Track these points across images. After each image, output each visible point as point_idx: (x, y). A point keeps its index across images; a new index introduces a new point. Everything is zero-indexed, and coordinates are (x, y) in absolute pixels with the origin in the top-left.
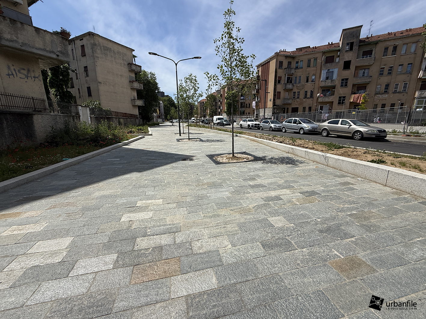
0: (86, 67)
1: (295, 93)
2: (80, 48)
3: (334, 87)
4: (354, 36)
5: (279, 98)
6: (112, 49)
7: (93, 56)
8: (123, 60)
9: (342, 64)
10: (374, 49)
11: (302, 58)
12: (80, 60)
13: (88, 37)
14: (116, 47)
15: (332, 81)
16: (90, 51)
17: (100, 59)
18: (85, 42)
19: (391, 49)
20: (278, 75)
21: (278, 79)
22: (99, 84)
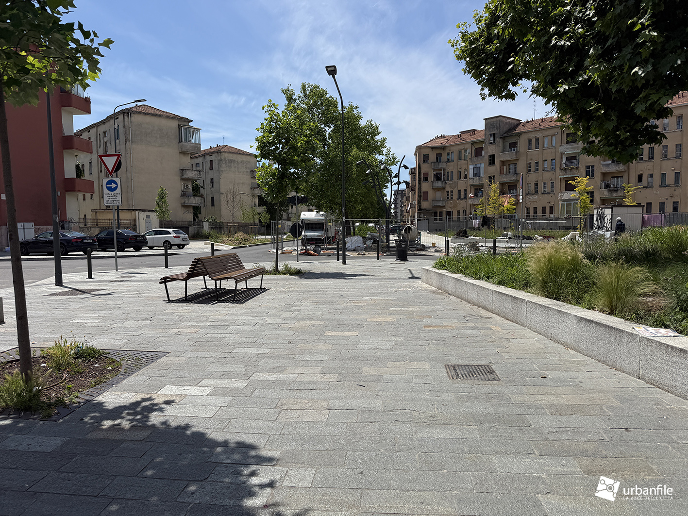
0: (212, 179)
1: (448, 192)
2: (209, 162)
3: (482, 186)
4: (494, 127)
5: (426, 199)
6: (236, 161)
7: (218, 170)
8: (246, 168)
9: (487, 158)
10: (518, 141)
11: (453, 149)
12: (208, 173)
13: (216, 154)
14: (240, 158)
15: (479, 178)
16: (217, 166)
17: (224, 172)
18: (213, 157)
19: (534, 141)
20: (423, 172)
21: (422, 176)
22: (221, 195)
